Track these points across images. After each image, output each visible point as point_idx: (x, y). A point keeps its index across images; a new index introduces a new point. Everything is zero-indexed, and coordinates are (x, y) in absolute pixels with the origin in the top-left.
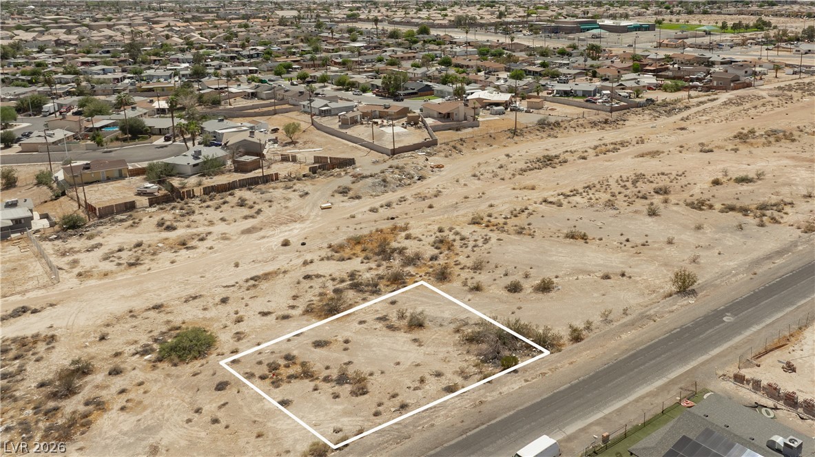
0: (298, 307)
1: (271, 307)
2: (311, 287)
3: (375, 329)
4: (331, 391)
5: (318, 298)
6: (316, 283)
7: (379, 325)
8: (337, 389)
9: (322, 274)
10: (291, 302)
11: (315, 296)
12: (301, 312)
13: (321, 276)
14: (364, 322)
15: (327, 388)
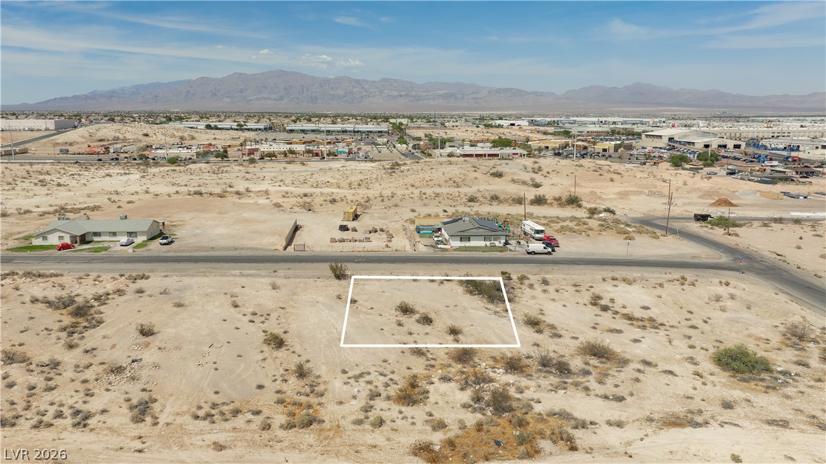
0: (634, 370)
1: (664, 378)
2: (616, 386)
3: (566, 330)
4: (614, 305)
5: (610, 372)
6: (608, 388)
7: (562, 332)
8: (610, 305)
9: (600, 399)
10: (641, 376)
11: (613, 376)
12: (630, 364)
13: (601, 397)
14: (573, 338)
15: (617, 307)
